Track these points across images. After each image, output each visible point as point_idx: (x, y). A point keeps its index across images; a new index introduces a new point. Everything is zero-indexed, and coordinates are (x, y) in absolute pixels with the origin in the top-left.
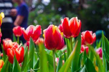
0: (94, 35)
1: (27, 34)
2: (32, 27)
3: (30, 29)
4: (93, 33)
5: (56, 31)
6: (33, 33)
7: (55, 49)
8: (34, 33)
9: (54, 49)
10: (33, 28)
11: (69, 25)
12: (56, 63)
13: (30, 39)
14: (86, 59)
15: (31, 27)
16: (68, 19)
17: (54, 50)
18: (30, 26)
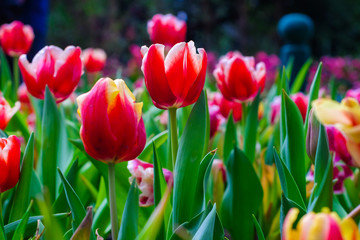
0: (261, 69)
1: (36, 77)
2: (53, 53)
3: (45, 61)
4: (256, 62)
5: (118, 98)
6: (55, 75)
7: (116, 159)
8: (59, 72)
9: (111, 161)
10: (55, 56)
11: (167, 68)
12: (130, 175)
13: (45, 93)
14: (232, 152)
15: (50, 51)
16: (161, 48)
17: (114, 164)
18: (46, 47)
